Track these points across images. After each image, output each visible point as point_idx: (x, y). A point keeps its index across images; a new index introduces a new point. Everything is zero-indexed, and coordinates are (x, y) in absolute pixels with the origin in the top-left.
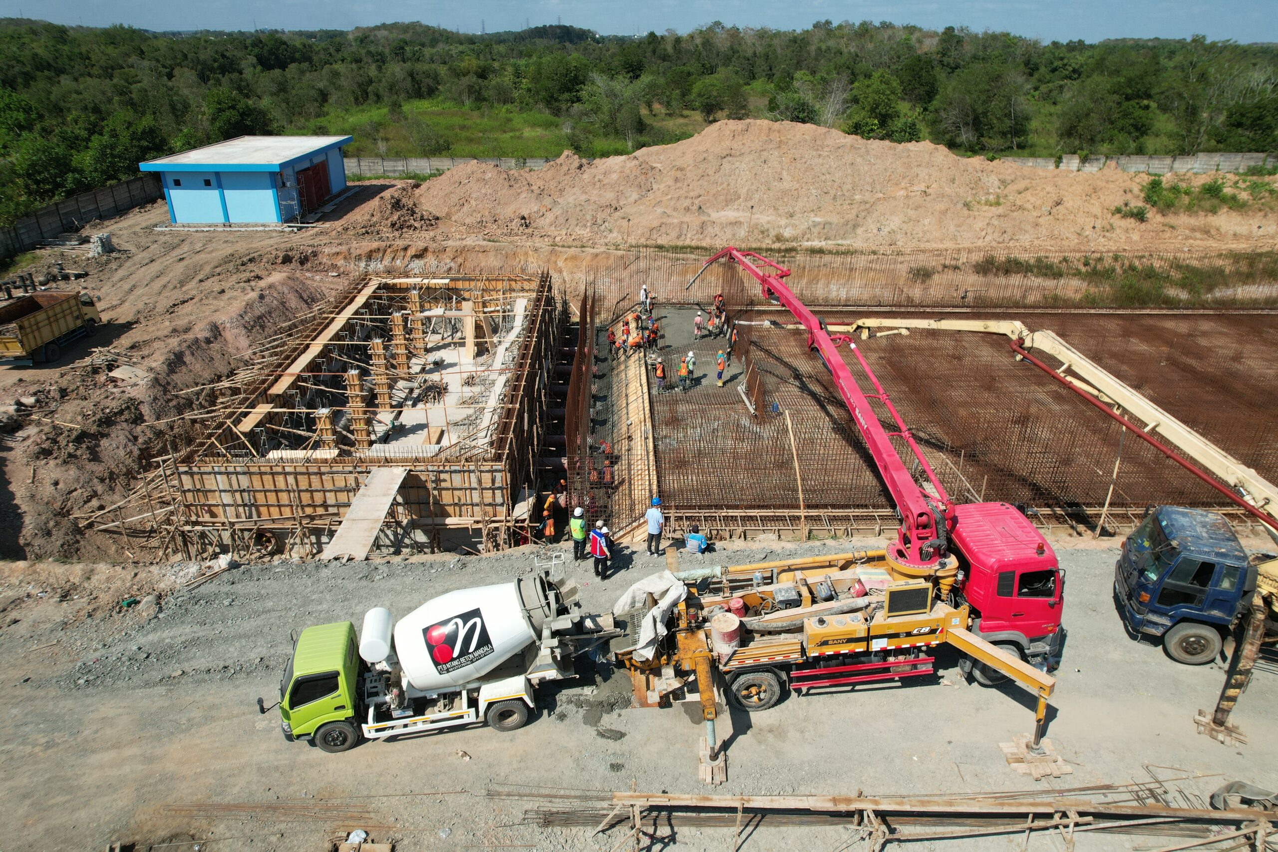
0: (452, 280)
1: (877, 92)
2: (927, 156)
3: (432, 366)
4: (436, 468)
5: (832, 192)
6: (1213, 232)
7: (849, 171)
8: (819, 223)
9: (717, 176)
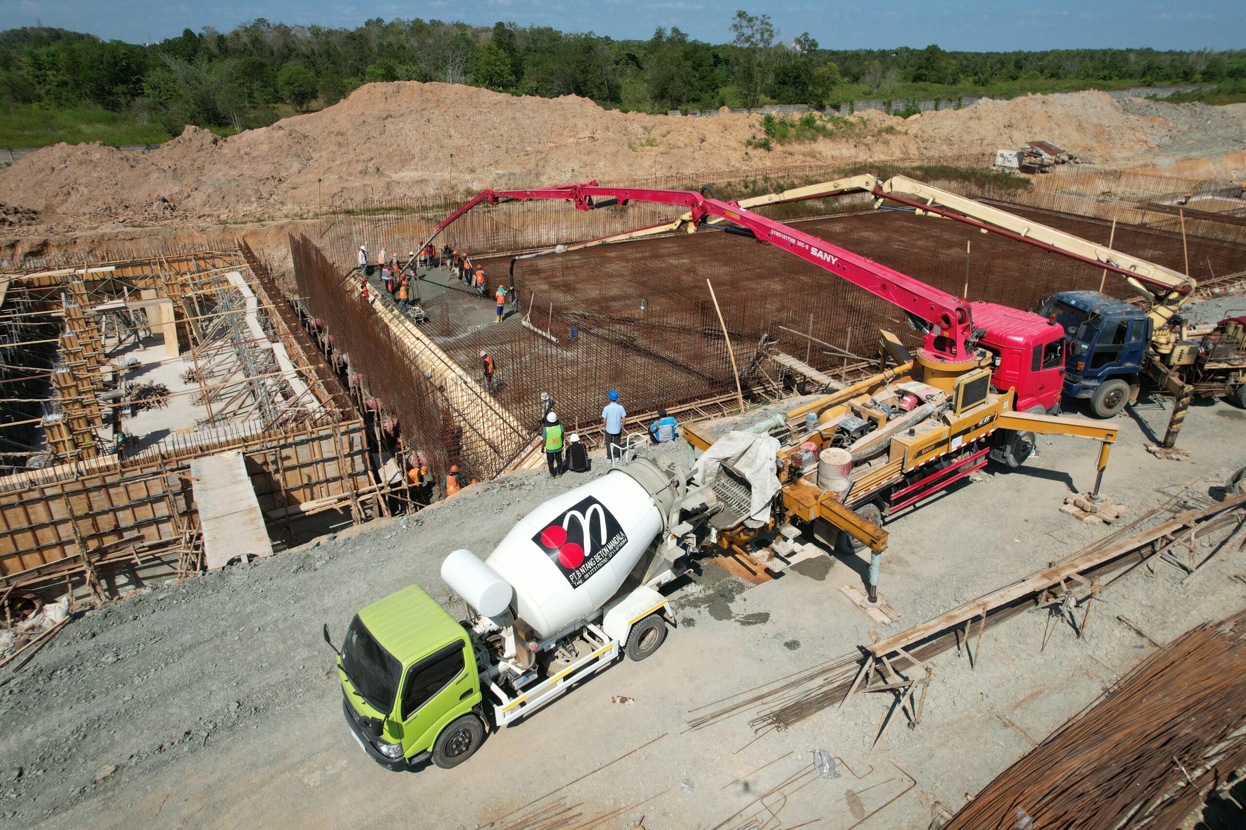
0: (118, 267)
1: (489, 64)
2: (578, 108)
3: (127, 371)
4: (275, 443)
5: (504, 146)
6: (818, 156)
7: (513, 125)
8: (504, 175)
9: (384, 137)
